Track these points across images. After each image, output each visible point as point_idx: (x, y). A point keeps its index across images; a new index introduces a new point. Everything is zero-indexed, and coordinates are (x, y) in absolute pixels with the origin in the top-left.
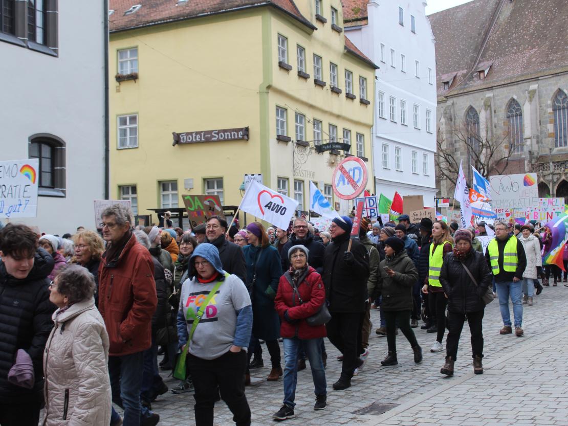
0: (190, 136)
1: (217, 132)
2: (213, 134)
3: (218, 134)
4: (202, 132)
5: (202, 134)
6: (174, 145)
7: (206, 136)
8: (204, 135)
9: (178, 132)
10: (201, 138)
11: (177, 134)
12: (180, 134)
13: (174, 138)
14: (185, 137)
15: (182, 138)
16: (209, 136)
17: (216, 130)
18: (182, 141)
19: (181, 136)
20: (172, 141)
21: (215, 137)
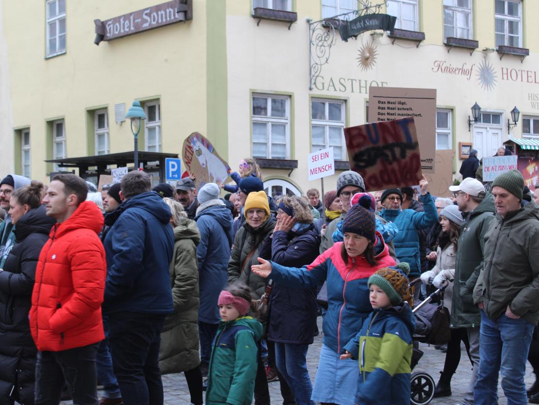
0: (117, 24)
1: (148, 11)
2: (145, 17)
3: (149, 15)
4: (131, 14)
5: (132, 18)
6: (97, 43)
7: (136, 21)
8: (134, 20)
9: (103, 19)
10: (129, 27)
11: (102, 23)
12: (107, 21)
13: (97, 32)
14: (112, 26)
15: (108, 28)
16: (139, 20)
17: (147, 9)
18: (108, 35)
19: (107, 26)
20: (94, 36)
21: (146, 21)
